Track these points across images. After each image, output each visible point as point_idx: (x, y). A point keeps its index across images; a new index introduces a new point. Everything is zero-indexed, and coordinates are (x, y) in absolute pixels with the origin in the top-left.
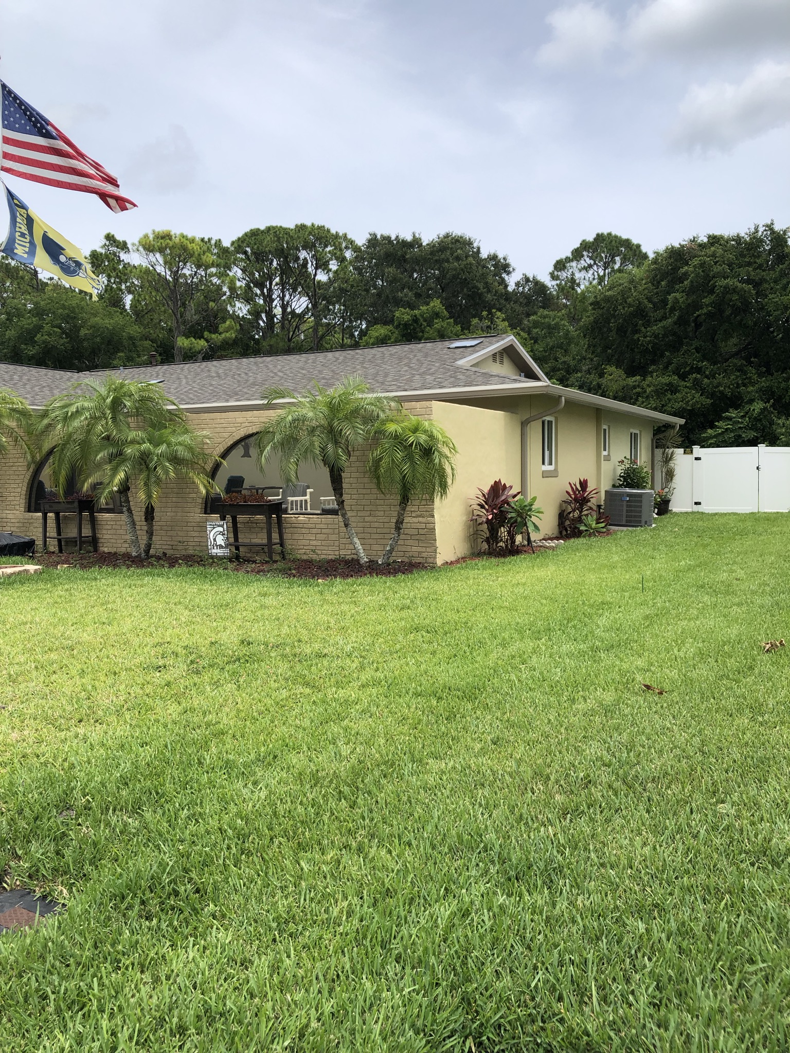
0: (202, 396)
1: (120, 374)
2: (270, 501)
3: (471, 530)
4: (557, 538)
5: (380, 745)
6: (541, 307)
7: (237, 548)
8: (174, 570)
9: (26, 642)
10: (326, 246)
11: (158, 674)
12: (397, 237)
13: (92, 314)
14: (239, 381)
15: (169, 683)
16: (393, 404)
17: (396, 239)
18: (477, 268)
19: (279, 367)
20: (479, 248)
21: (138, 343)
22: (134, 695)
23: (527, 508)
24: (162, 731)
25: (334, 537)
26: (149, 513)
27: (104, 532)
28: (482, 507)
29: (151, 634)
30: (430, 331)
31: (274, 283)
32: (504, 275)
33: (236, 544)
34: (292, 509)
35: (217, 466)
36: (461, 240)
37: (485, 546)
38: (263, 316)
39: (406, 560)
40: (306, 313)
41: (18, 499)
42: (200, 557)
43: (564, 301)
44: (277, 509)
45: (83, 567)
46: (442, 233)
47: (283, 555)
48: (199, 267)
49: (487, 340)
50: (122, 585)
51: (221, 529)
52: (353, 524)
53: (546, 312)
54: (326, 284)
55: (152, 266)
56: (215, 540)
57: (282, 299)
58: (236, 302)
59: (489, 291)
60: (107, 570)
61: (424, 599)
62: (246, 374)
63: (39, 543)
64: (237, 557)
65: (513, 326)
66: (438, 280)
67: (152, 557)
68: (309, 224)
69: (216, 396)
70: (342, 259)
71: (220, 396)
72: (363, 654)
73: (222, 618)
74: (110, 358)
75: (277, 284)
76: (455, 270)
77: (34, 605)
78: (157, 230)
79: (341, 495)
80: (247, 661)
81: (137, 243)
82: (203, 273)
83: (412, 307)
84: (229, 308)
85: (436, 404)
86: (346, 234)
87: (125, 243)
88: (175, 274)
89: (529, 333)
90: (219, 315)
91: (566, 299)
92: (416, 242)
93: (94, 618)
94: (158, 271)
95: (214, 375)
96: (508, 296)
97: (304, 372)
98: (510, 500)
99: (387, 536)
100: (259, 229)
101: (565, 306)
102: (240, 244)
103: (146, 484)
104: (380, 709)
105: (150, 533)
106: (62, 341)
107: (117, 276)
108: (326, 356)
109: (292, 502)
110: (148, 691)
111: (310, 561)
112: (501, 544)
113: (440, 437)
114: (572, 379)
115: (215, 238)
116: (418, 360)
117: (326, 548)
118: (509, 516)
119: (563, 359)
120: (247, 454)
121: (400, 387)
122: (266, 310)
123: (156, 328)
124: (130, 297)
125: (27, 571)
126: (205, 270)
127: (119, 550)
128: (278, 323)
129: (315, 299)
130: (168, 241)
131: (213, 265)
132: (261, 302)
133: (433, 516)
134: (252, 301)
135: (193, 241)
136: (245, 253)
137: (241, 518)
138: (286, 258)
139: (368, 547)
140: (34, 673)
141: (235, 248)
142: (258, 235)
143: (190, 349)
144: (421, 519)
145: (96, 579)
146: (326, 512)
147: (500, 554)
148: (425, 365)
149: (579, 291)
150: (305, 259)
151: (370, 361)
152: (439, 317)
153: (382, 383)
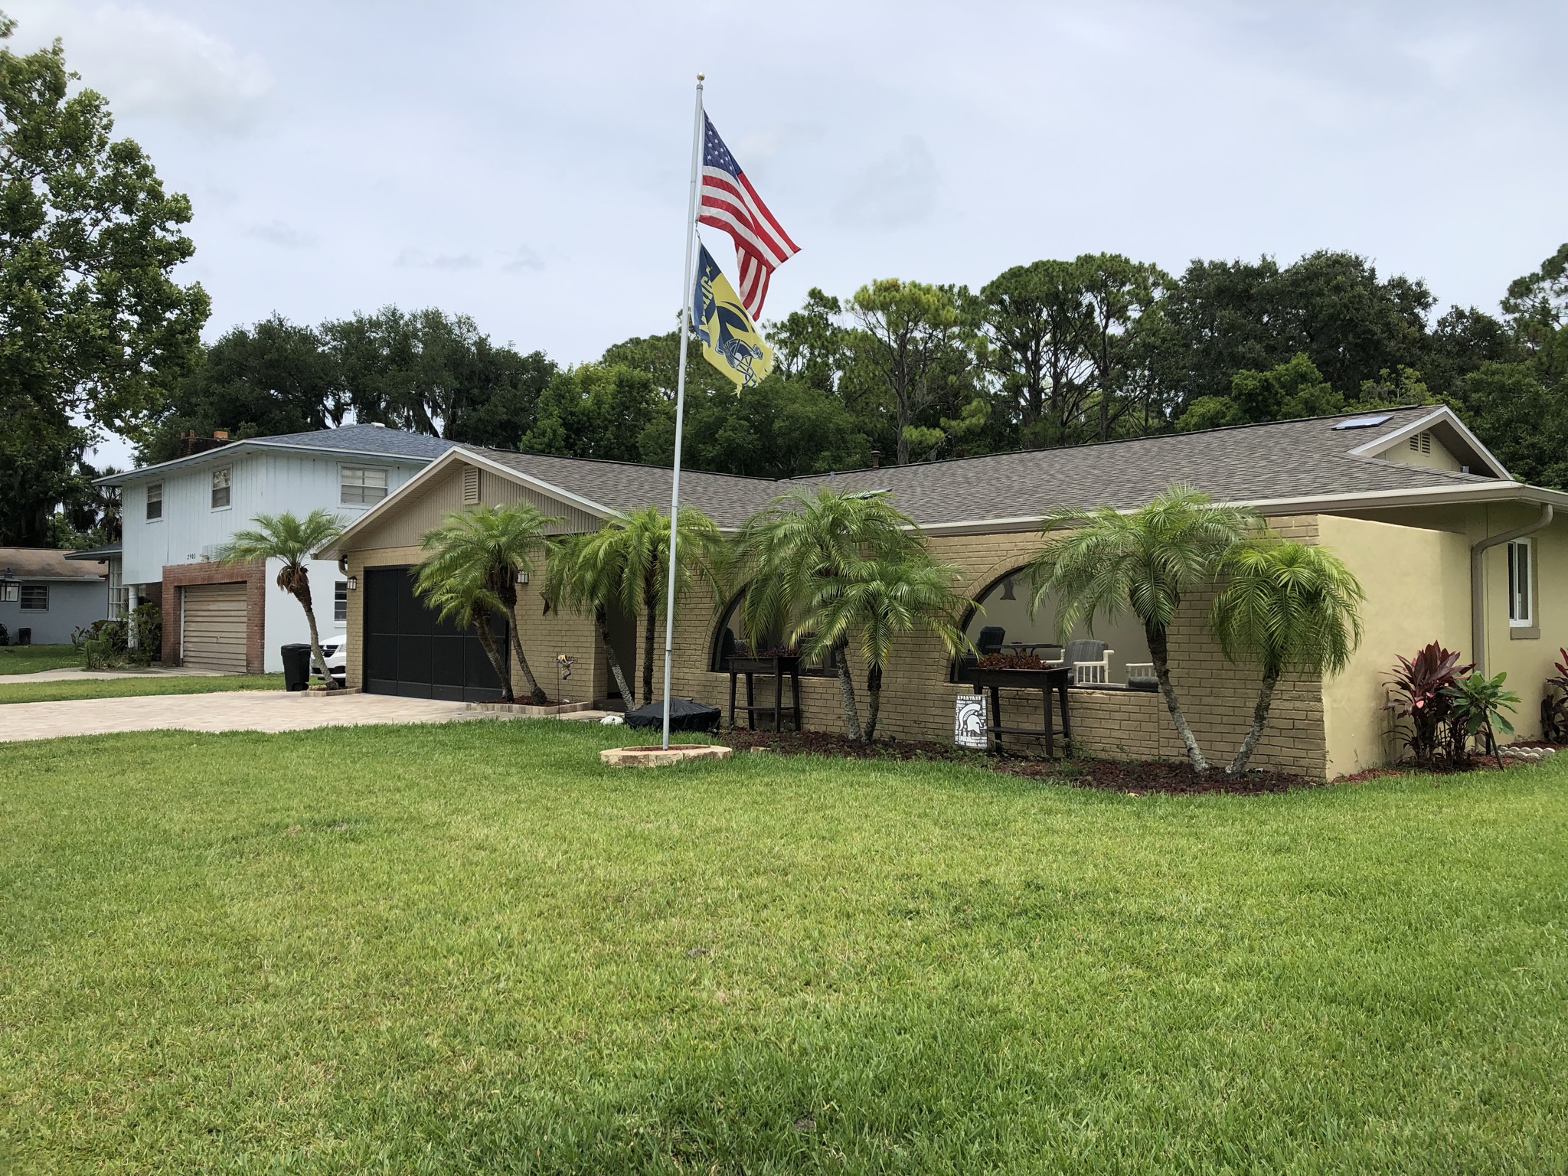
0: (946, 512)
1: (830, 481)
2: (1050, 666)
3: (1385, 724)
4: (1543, 743)
5: (1275, 1079)
6: (1485, 357)
7: (998, 736)
8: (910, 764)
9: (724, 859)
10: (1123, 284)
11: (909, 923)
12: (1237, 262)
13: (790, 399)
14: (997, 489)
15: (927, 938)
16: (1250, 520)
17: (1233, 267)
18: (1371, 300)
19: (1057, 466)
20: (1373, 271)
21: (848, 437)
22: (878, 952)
23: (1489, 692)
24: (925, 1013)
25: (1151, 727)
26: (875, 678)
27: (811, 702)
28: (1405, 686)
29: (891, 860)
30: (1291, 404)
31: (1042, 343)
32: (1418, 310)
33: (997, 729)
34: (1081, 680)
35: (970, 613)
36: (1343, 260)
37: (1410, 752)
38: (1026, 391)
39: (1272, 769)
40: (1090, 383)
41: (699, 653)
42: (946, 746)
43: (1529, 345)
44: (1061, 679)
45: (785, 752)
46: (1310, 253)
47: (1068, 749)
48: (935, 326)
49: (1401, 414)
50: (840, 782)
51: (977, 707)
52: (1183, 708)
53: (1495, 366)
54: (1122, 339)
55: (871, 330)
56: (965, 723)
57: (1054, 365)
58: (986, 374)
59: (1392, 337)
60: (818, 759)
61: (1316, 836)
62: (1008, 477)
63: (725, 714)
64: (999, 749)
65: (1435, 390)
66: (1305, 324)
67: (876, 742)
68: (1097, 254)
69: (966, 512)
70: (1147, 302)
71: (972, 511)
72: (1225, 922)
73: (990, 844)
74: (811, 459)
75: (1047, 344)
76: (1334, 306)
77: (726, 803)
78: (879, 280)
79: (1164, 661)
80: (1038, 915)
81: (852, 300)
82: (940, 336)
83: (1260, 367)
84: (976, 383)
85: (1323, 520)
86: (1154, 265)
87: (835, 301)
88: (903, 341)
89: (1465, 399)
90: (962, 394)
91: (1533, 341)
92: (1268, 268)
93: (810, 829)
94: (879, 336)
95: (961, 479)
96: (1425, 343)
97: (1096, 472)
98: (1456, 676)
99: (1238, 729)
100: (1022, 267)
101: (1532, 353)
102: (993, 291)
103: (873, 637)
104: (1265, 1016)
105: (875, 708)
106: (750, 438)
107: (823, 346)
108: (1130, 448)
109: (1081, 668)
110: (898, 948)
111: (1114, 763)
112: (1439, 750)
113: (1335, 572)
114: (1548, 473)
115: (958, 284)
116: (1282, 449)
117: (1137, 743)
118: (1455, 704)
119: (1530, 440)
120: (1009, 596)
121: (1255, 492)
122: (1030, 383)
123: (873, 415)
124: (839, 374)
125: (714, 754)
126: (945, 330)
127: (830, 729)
128: (1046, 400)
129: (1105, 363)
130: (894, 293)
131: (955, 323)
132: (1023, 371)
133: (1320, 700)
134: (1009, 370)
135: (928, 290)
136: (1002, 302)
137: (1004, 691)
138: (1061, 306)
139: (1207, 745)
140: (739, 905)
141: (987, 297)
142: (1020, 275)
143: (921, 442)
144: (1298, 704)
145: (804, 771)
146: (1135, 686)
147: (1438, 767)
148: (1295, 457)
149: (1557, 327)
150: (1090, 305)
151: (1201, 452)
152: (1307, 381)
153: (1226, 487)
